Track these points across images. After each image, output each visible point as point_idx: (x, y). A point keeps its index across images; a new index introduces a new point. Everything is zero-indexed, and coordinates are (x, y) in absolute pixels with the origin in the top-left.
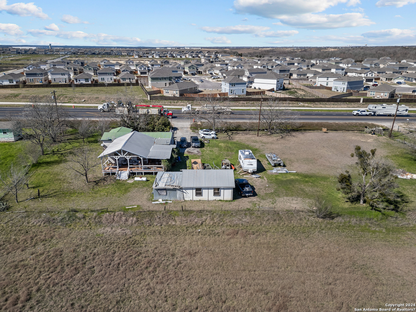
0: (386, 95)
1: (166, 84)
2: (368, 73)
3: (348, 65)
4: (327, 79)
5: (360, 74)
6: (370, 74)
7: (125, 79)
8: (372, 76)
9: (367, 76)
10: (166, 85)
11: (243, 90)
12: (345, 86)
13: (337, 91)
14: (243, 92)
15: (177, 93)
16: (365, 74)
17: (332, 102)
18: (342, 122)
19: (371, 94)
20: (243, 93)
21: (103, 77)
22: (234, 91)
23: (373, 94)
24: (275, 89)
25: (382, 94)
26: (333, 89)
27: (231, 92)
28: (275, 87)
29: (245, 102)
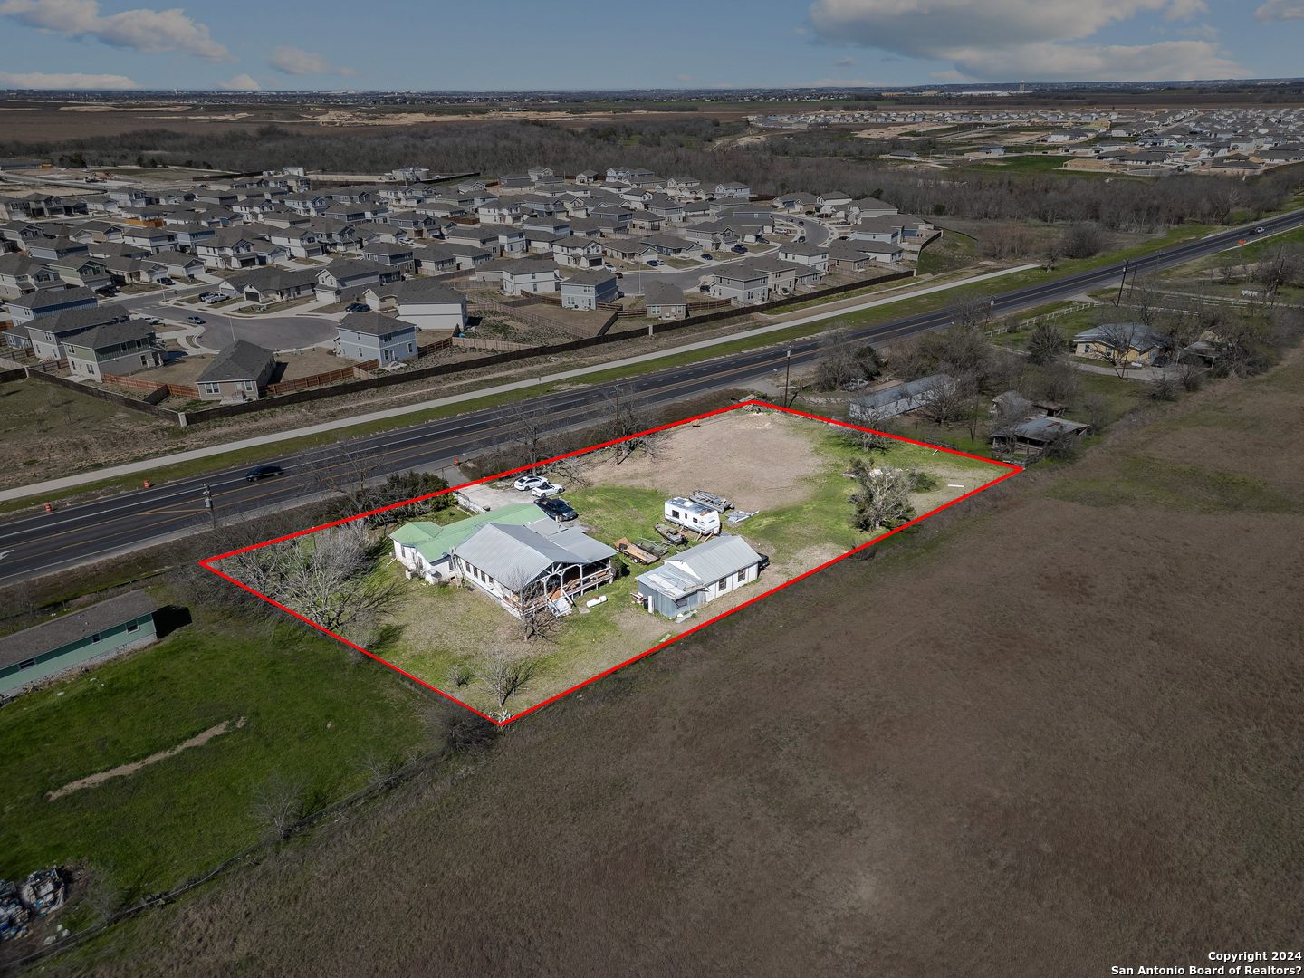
0: (680, 311)
1: (143, 358)
2: (590, 247)
4: (534, 277)
5: (574, 248)
6: (593, 247)
8: (598, 251)
9: (588, 252)
10: (144, 363)
11: (410, 345)
12: (592, 295)
13: (576, 307)
14: (411, 351)
15: (249, 389)
16: (584, 248)
17: (604, 342)
19: (654, 312)
20: (411, 355)
22: (391, 352)
23: (658, 312)
24: (461, 327)
25: (673, 309)
26: (565, 304)
27: (387, 357)
28: (460, 320)
29: (439, 378)
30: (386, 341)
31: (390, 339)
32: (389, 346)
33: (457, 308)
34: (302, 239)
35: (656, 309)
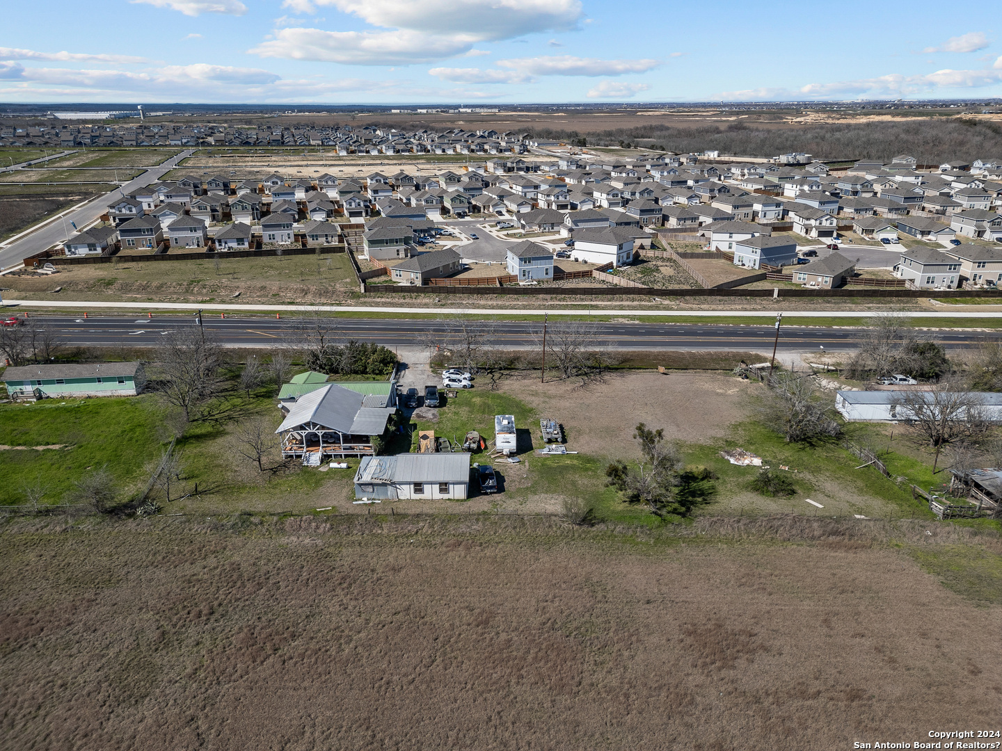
0: (826, 282)
1: (398, 251)
2: (824, 219)
3: (801, 185)
4: (731, 237)
5: (808, 219)
6: (826, 220)
7: (316, 236)
8: (831, 224)
9: (820, 224)
10: (398, 254)
11: (547, 269)
12: (757, 257)
13: (743, 265)
14: (547, 274)
15: (417, 278)
16: (816, 220)
17: (717, 295)
18: (703, 350)
19: (800, 278)
20: (547, 276)
21: (271, 233)
22: (529, 272)
23: (804, 279)
24: (615, 264)
25: (820, 279)
26: (736, 261)
27: (524, 275)
28: (614, 259)
29: (548, 297)
30: (525, 262)
31: (529, 262)
32: (527, 267)
33: (614, 249)
34: (608, 194)
35: (802, 276)
